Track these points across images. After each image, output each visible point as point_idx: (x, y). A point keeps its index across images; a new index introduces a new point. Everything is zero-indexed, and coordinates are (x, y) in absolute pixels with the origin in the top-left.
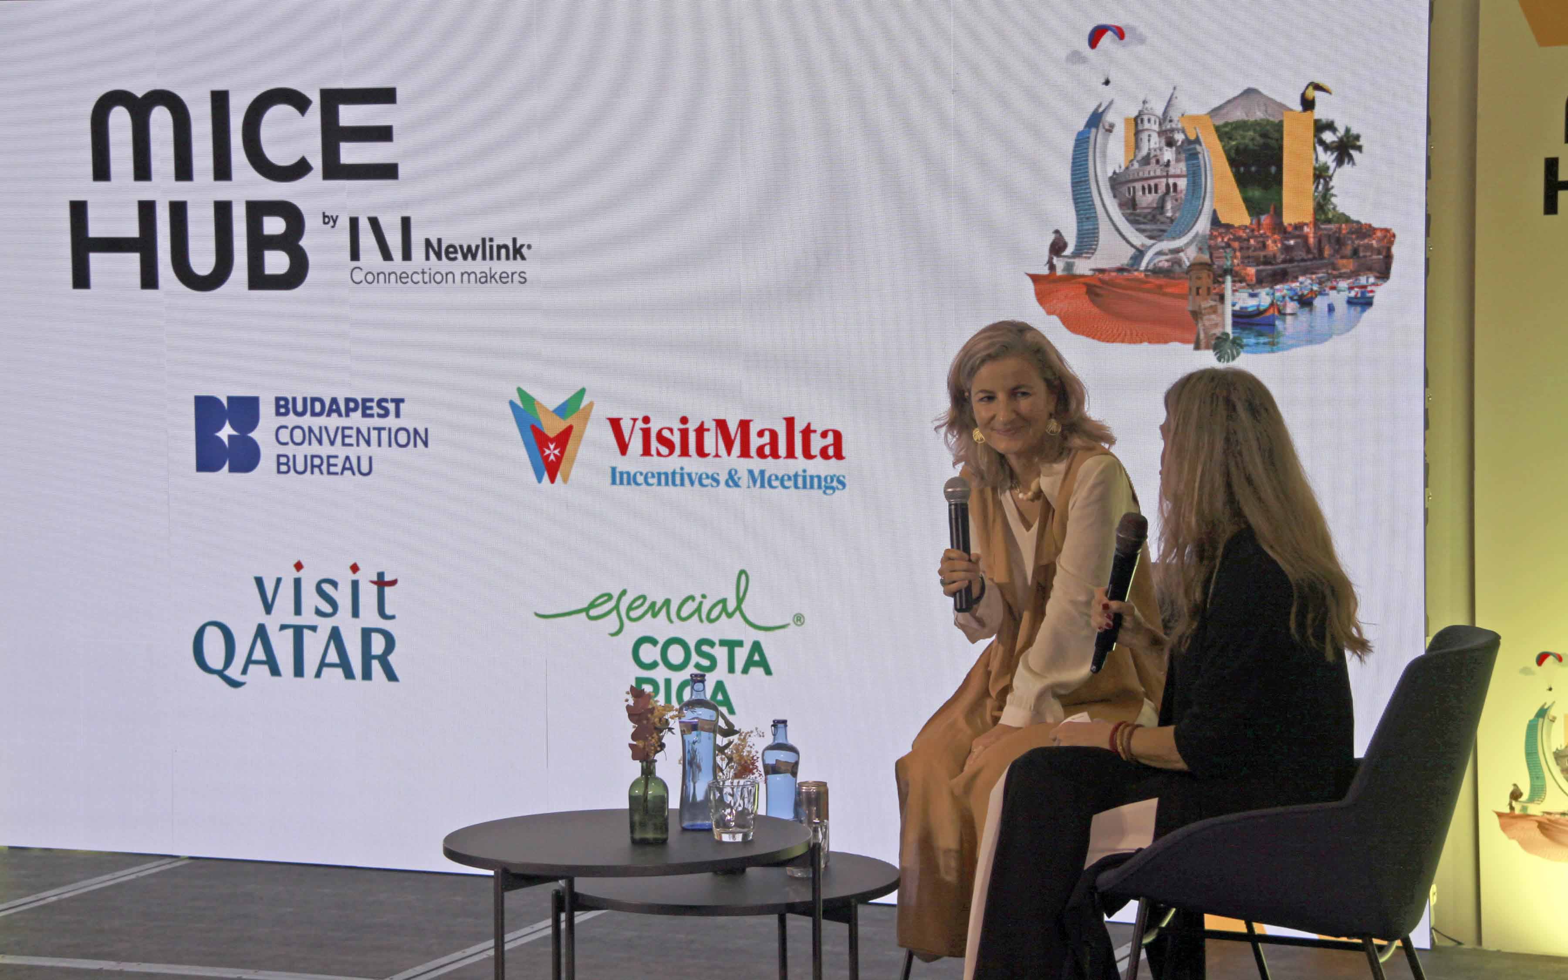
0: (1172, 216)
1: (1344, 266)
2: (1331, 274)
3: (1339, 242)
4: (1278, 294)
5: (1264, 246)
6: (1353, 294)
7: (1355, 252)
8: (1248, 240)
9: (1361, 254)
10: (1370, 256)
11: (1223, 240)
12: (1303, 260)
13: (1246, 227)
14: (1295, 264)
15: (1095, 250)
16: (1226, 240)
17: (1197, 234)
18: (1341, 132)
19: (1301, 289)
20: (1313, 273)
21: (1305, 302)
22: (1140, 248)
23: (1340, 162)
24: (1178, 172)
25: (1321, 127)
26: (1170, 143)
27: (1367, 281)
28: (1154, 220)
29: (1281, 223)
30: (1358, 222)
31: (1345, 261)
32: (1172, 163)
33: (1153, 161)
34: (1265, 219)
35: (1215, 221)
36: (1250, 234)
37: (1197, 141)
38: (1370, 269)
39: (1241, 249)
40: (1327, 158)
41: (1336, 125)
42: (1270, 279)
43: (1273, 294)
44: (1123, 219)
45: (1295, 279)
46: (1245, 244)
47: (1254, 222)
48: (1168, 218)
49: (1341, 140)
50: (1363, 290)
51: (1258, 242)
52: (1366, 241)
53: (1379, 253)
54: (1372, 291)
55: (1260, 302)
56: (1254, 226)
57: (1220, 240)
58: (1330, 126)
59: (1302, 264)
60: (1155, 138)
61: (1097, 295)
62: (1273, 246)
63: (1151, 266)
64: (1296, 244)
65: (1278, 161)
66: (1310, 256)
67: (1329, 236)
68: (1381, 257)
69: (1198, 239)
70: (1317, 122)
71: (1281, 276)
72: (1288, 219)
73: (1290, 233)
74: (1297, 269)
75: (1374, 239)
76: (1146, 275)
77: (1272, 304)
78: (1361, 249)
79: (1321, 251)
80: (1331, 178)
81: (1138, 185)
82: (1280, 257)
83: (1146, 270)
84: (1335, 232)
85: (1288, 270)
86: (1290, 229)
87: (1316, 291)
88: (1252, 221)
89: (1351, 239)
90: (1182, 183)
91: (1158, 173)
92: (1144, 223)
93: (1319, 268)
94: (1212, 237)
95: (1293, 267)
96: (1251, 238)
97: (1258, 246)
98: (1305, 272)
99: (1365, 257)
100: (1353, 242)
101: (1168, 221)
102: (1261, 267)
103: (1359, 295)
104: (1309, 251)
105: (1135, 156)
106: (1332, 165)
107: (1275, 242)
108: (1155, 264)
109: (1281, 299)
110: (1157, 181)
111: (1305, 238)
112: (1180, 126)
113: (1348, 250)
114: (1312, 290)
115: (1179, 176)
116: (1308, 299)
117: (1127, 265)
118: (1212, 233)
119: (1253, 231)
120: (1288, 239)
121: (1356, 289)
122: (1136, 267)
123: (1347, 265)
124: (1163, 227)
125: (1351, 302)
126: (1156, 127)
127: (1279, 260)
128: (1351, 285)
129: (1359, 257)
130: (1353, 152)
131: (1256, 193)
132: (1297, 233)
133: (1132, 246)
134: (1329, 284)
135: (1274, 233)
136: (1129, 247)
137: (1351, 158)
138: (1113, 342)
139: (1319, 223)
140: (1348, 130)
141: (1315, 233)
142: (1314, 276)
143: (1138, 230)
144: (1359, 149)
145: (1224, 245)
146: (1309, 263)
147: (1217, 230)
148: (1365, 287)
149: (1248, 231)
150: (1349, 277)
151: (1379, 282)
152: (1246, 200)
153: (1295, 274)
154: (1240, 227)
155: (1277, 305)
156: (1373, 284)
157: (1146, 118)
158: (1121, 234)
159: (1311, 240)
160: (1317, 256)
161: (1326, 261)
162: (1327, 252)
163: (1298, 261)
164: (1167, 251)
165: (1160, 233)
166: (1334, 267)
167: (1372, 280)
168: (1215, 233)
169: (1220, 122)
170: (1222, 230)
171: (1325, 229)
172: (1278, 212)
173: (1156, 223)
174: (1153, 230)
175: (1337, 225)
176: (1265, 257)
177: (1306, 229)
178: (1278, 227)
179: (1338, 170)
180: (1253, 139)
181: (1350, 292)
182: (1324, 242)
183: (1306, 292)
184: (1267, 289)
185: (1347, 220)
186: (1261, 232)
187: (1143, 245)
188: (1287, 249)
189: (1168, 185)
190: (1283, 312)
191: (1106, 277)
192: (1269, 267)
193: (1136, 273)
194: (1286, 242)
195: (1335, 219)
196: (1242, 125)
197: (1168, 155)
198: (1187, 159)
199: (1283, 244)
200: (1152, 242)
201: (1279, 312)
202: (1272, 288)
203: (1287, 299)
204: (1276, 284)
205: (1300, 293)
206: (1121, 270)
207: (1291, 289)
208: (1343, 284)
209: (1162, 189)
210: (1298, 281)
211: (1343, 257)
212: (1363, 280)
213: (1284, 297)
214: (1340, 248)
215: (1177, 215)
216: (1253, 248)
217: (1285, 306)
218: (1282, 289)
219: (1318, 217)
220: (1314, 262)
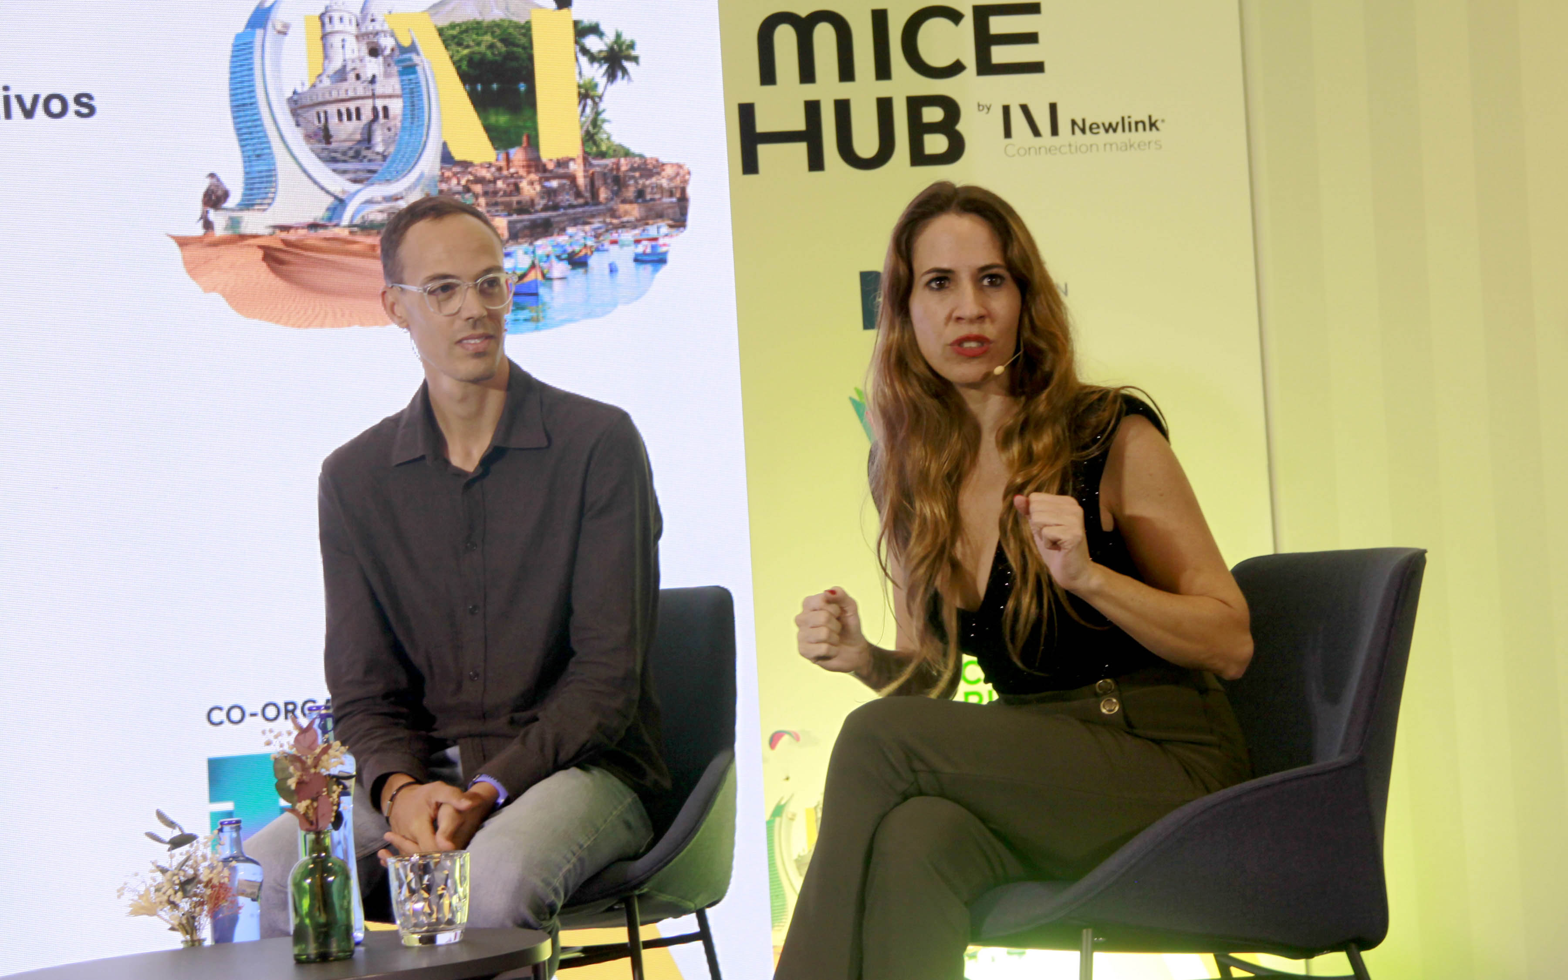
0: (384, 151)
1: (626, 213)
2: (611, 223)
3: (617, 181)
4: (539, 252)
5: (517, 189)
6: (640, 249)
7: (640, 194)
8: (494, 181)
9: (648, 197)
10: (660, 199)
11: (459, 183)
12: (572, 206)
13: (490, 165)
14: (562, 211)
15: (273, 199)
16: (463, 182)
17: (422, 175)
18: (610, 38)
19: (571, 245)
20: (586, 223)
21: (577, 262)
22: (340, 196)
23: (611, 76)
24: (389, 91)
25: (582, 31)
26: (374, 52)
27: (658, 232)
28: (357, 156)
29: (538, 158)
30: (641, 156)
31: (627, 207)
32: (379, 79)
33: (352, 76)
34: (518, 155)
35: (447, 158)
36: (497, 174)
37: (413, 48)
38: (660, 216)
39: (486, 194)
40: (596, 73)
41: (603, 27)
42: (527, 232)
43: (534, 252)
44: (313, 156)
45: (563, 230)
46: (491, 187)
47: (502, 156)
48: (378, 153)
49: (611, 49)
50: (654, 243)
51: (508, 185)
52: (654, 180)
53: (671, 194)
54: (665, 245)
55: (516, 263)
56: (502, 163)
57: (454, 181)
58: (594, 30)
59: (571, 211)
60: (351, 42)
61: (281, 262)
62: (530, 189)
63: (358, 220)
64: (562, 187)
65: (529, 77)
66: (581, 201)
67: (604, 175)
68: (674, 200)
69: (423, 181)
70: (576, 23)
71: (543, 229)
72: (549, 153)
73: (551, 171)
74: (565, 218)
75: (663, 178)
76: (351, 233)
77: (533, 266)
78: (649, 190)
79: (594, 194)
80: (600, 97)
81: (332, 109)
82: (541, 203)
83: (351, 226)
84: (612, 170)
85: (552, 220)
86: (551, 166)
87: (591, 247)
88: (498, 155)
89: (633, 177)
90: (396, 107)
91: (360, 92)
92: (345, 161)
93: (593, 216)
94: (443, 179)
95: (559, 216)
96: (499, 179)
97: (508, 190)
98: (576, 221)
99: (652, 200)
100: (636, 182)
101: (379, 157)
102: (515, 217)
103: (649, 251)
104: (578, 194)
105: (324, 70)
106: (602, 81)
107: (531, 183)
108: (363, 217)
109: (545, 259)
110: (358, 103)
111: (573, 178)
112: (386, 27)
113: (630, 193)
114: (585, 246)
115: (390, 96)
116: (580, 258)
117: (323, 219)
118: (443, 174)
119: (500, 169)
120: (548, 179)
121: (645, 243)
122: (334, 222)
123: (634, 211)
124: (372, 167)
125: (639, 260)
126: (353, 29)
127: (539, 207)
128: (639, 238)
129: (645, 201)
130: (627, 64)
131: (502, 119)
132: (561, 171)
133: (328, 192)
134: (609, 237)
135: (529, 173)
136: (323, 193)
137: (625, 71)
138: (309, 326)
139: (590, 159)
140: (618, 36)
141: (585, 171)
142: (587, 228)
143: (334, 170)
144: (635, 59)
145: (460, 188)
146: (580, 210)
147: (450, 169)
148: (655, 239)
149: (493, 169)
150: (635, 227)
151: (673, 231)
152: (488, 129)
153: (562, 225)
154: (482, 166)
155: (540, 267)
156: (666, 235)
157: (336, 16)
158: (310, 177)
159: (581, 181)
160: (589, 200)
161: (601, 207)
162: (603, 194)
163: (565, 208)
164: (380, 199)
165: (369, 175)
166: (613, 213)
167: (664, 230)
168: (448, 174)
169: (444, 23)
170: (457, 169)
171: (598, 166)
172: (533, 144)
173: (361, 161)
174: (356, 171)
175: (613, 160)
176: (519, 203)
177: (572, 165)
178: (535, 164)
179: (612, 88)
180: (491, 46)
181: (636, 247)
182: (598, 183)
183: (577, 249)
184: (526, 246)
185: (627, 154)
186: (512, 170)
187: (344, 192)
188: (549, 193)
189: (375, 109)
190: (548, 276)
191: (291, 236)
192: (526, 217)
193: (337, 230)
194: (547, 184)
195: (611, 152)
196: (476, 27)
197: (373, 67)
198: (401, 73)
199: (543, 187)
200: (357, 186)
201: (544, 275)
202: (531, 244)
203: (553, 259)
204: (537, 239)
205: (570, 250)
206: (313, 226)
207: (557, 245)
208: (627, 236)
209: (367, 115)
210: (566, 234)
211: (624, 201)
212: (652, 231)
213: (548, 256)
214: (619, 190)
215: (392, 149)
216: (501, 193)
217: (550, 268)
218: (544, 245)
219: (587, 150)
220: (587, 208)
